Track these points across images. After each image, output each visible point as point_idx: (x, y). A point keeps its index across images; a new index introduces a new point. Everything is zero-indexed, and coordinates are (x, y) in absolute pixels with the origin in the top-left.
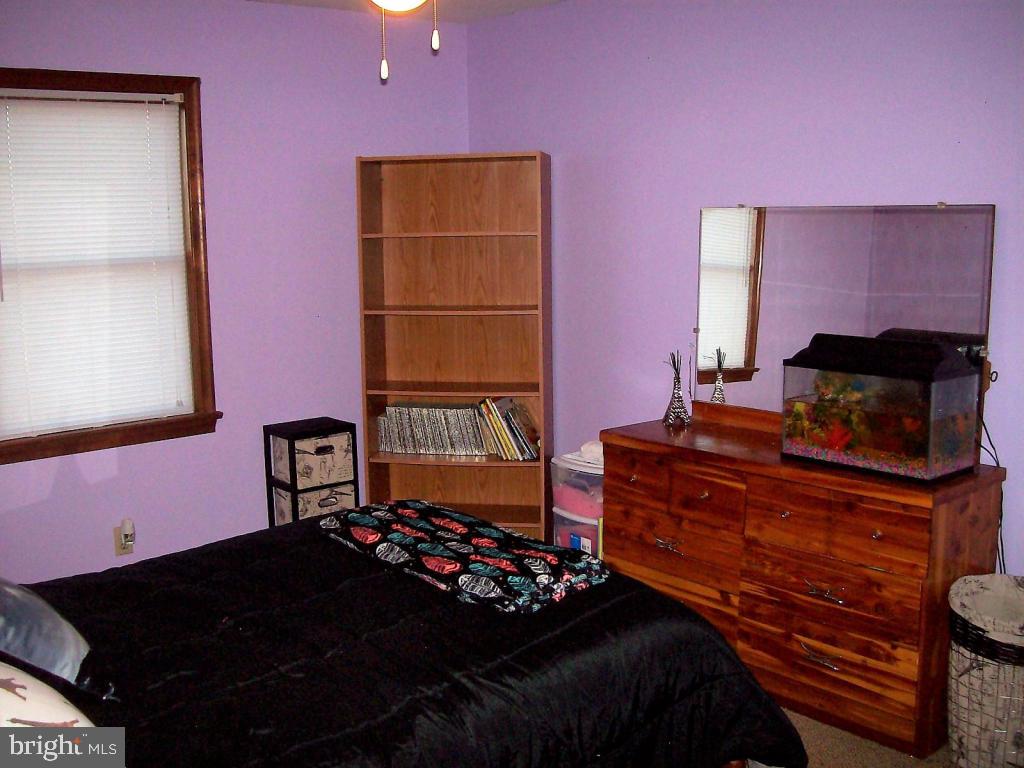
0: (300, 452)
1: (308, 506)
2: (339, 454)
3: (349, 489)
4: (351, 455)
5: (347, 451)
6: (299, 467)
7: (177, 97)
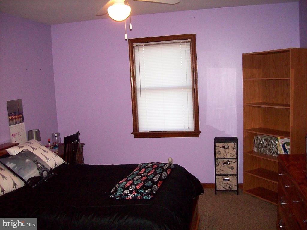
0: (217, 146)
1: (219, 163)
2: (231, 149)
3: (235, 161)
4: (235, 150)
5: (234, 149)
6: (217, 151)
7: (190, 40)
